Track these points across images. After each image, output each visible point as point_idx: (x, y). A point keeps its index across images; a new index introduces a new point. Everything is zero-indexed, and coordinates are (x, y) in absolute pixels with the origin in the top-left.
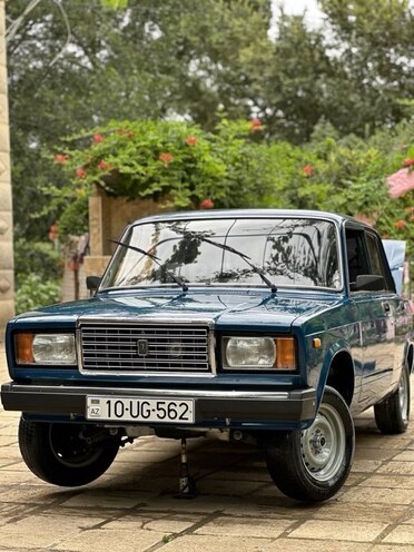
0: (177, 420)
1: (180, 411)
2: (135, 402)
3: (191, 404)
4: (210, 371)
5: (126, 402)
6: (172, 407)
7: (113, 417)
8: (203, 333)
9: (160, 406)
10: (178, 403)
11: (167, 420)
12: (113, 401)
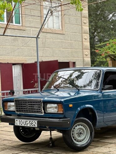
0: (33, 126)
1: (34, 124)
2: (25, 121)
3: (36, 122)
4: (42, 113)
5: (23, 121)
6: (32, 123)
7: (20, 125)
8: (40, 103)
9: (30, 122)
10: (34, 121)
11: (31, 126)
12: (20, 120)
